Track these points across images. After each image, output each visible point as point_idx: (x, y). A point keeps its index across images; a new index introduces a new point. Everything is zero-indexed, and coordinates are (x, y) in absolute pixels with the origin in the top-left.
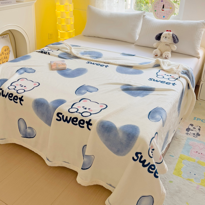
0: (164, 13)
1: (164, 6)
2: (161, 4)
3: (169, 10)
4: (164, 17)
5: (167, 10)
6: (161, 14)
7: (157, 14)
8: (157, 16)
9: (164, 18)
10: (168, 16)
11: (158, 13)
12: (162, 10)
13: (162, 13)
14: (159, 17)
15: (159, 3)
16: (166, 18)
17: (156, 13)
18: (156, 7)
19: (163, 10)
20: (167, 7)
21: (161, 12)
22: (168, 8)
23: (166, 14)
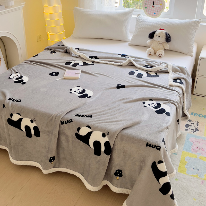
2: (151, 1)
3: (159, 7)
6: (152, 11)
9: (155, 15)
11: (148, 10)
12: (152, 7)
14: (150, 14)
18: (146, 4)
22: (158, 4)
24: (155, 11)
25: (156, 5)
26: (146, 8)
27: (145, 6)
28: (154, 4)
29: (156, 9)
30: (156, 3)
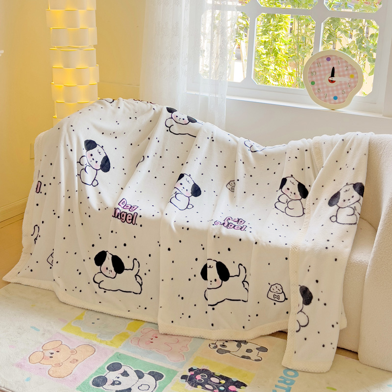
0: (335, 88)
1: (335, 70)
2: (326, 68)
3: (348, 82)
4: (335, 98)
5: (343, 82)
6: (328, 91)
7: (317, 91)
9: (337, 101)
10: (345, 95)
11: (319, 89)
12: (329, 81)
13: (330, 89)
14: (323, 99)
15: (321, 64)
16: (341, 100)
17: (314, 90)
18: (314, 74)
19: (332, 82)
20: (341, 74)
21: (327, 87)
22: (344, 75)
23: (340, 92)
24: (335, 92)
25: (340, 76)
26: (313, 83)
27: (310, 79)
28: (333, 75)
29: (339, 87)
30: (339, 72)
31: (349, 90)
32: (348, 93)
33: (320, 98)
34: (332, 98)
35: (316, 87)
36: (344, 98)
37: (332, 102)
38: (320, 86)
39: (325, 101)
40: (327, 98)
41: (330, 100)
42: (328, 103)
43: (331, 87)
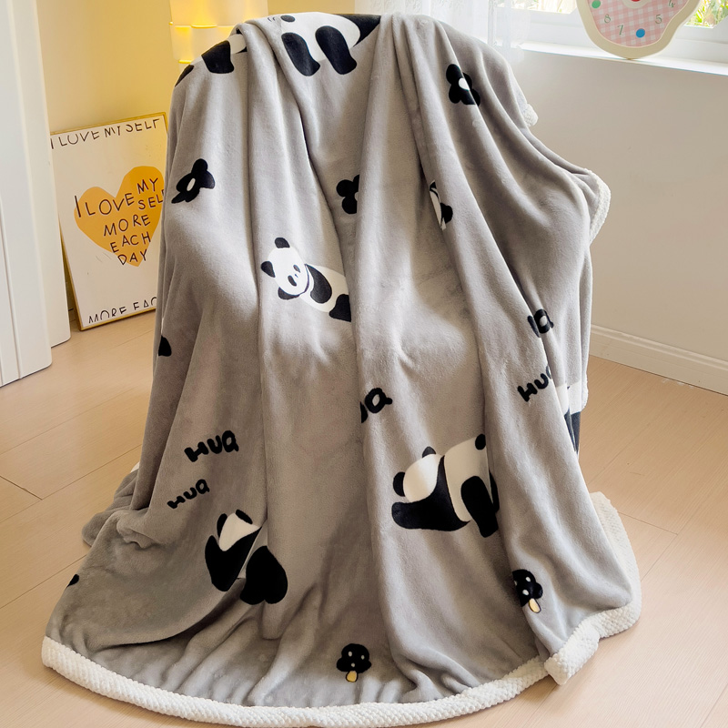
0: (640, 12)
4: (640, 33)
6: (626, 20)
7: (602, 21)
8: (603, 30)
9: (643, 39)
10: (662, 25)
11: (607, 16)
13: (631, 14)
14: (614, 37)
16: (653, 37)
17: (596, 18)
21: (626, 10)
23: (652, 19)
24: (641, 21)
26: (596, 4)
31: (671, 13)
32: (667, 20)
33: (608, 35)
34: (633, 33)
35: (601, 12)
36: (658, 32)
37: (634, 42)
38: (611, 10)
39: (619, 41)
40: (623, 35)
41: (628, 39)
42: (623, 45)
43: (634, 10)
